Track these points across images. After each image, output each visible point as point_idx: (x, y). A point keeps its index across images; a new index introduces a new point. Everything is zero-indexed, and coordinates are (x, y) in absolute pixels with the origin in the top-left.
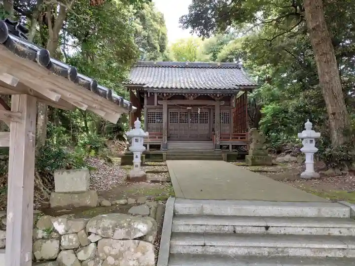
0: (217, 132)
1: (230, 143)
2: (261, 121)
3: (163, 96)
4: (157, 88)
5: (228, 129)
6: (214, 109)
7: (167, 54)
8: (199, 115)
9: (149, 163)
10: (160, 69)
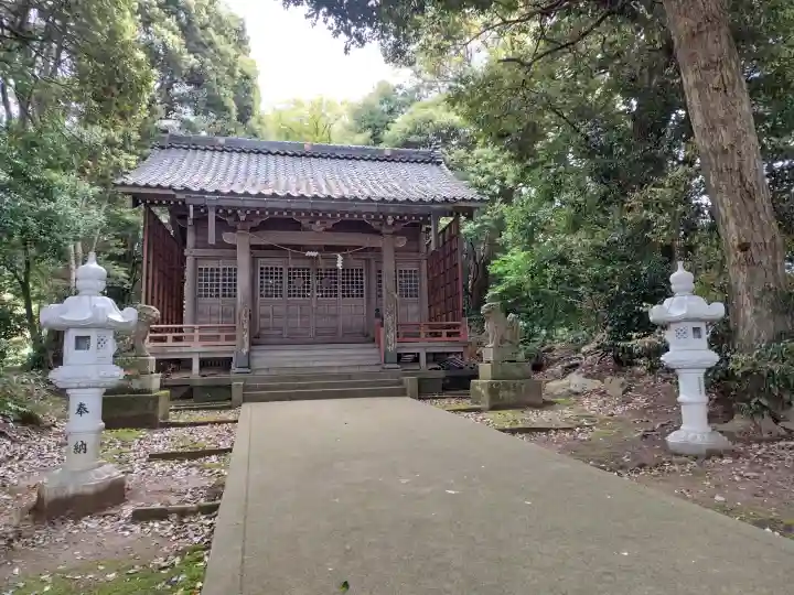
0: (389, 320)
1: (422, 347)
2: (490, 293)
3: (237, 219)
4: (217, 192)
5: (415, 311)
6: (379, 262)
7: (258, 127)
8: (340, 276)
9: (184, 417)
10: (236, 156)
